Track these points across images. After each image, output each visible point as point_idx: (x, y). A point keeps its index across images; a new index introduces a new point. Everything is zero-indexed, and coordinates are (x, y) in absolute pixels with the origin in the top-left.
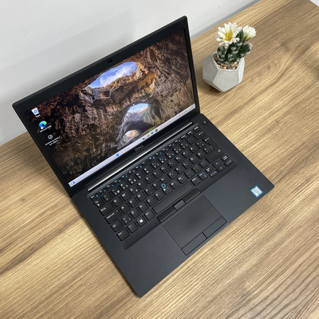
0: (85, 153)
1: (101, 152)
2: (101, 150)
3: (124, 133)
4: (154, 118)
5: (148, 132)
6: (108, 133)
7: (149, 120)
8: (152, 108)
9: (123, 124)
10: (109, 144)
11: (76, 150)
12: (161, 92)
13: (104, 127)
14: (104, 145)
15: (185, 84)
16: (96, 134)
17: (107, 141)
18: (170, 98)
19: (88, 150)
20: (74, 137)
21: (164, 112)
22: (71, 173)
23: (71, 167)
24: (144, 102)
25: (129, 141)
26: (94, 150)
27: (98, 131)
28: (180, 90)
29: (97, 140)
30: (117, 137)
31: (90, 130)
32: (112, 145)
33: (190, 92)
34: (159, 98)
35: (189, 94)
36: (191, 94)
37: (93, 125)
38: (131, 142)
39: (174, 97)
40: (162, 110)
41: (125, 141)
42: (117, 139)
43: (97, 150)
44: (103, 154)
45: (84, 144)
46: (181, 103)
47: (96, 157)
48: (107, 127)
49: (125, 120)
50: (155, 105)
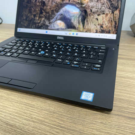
0: (33, 17)
1: (40, 23)
2: (41, 21)
3: (56, 20)
4: (79, 23)
5: (71, 31)
6: (48, 13)
7: (75, 22)
8: (81, 15)
9: (59, 13)
10: (46, 21)
11: (30, 12)
12: (92, 7)
13: (49, 7)
14: (43, 19)
15: (113, 13)
16: (43, 9)
17: (46, 17)
18: (96, 16)
19: (35, 16)
20: (33, 3)
21: (88, 24)
22: (22, 23)
23: (23, 19)
24: (77, 7)
25: (57, 28)
26: (37, 18)
27: (45, 8)
28: (107, 14)
29: (41, 13)
30: (52, 19)
31: (41, 4)
32: (47, 23)
33: (115, 22)
34: (88, 11)
35: (114, 23)
36: (116, 24)
37: (44, 2)
38: (58, 30)
39: (100, 18)
40: (87, 21)
41: (55, 26)
42: (51, 21)
43: (38, 20)
44: (40, 25)
45: (35, 11)
46: (104, 26)
47: (36, 23)
48: (50, 9)
49: (61, 11)
50: (84, 14)
